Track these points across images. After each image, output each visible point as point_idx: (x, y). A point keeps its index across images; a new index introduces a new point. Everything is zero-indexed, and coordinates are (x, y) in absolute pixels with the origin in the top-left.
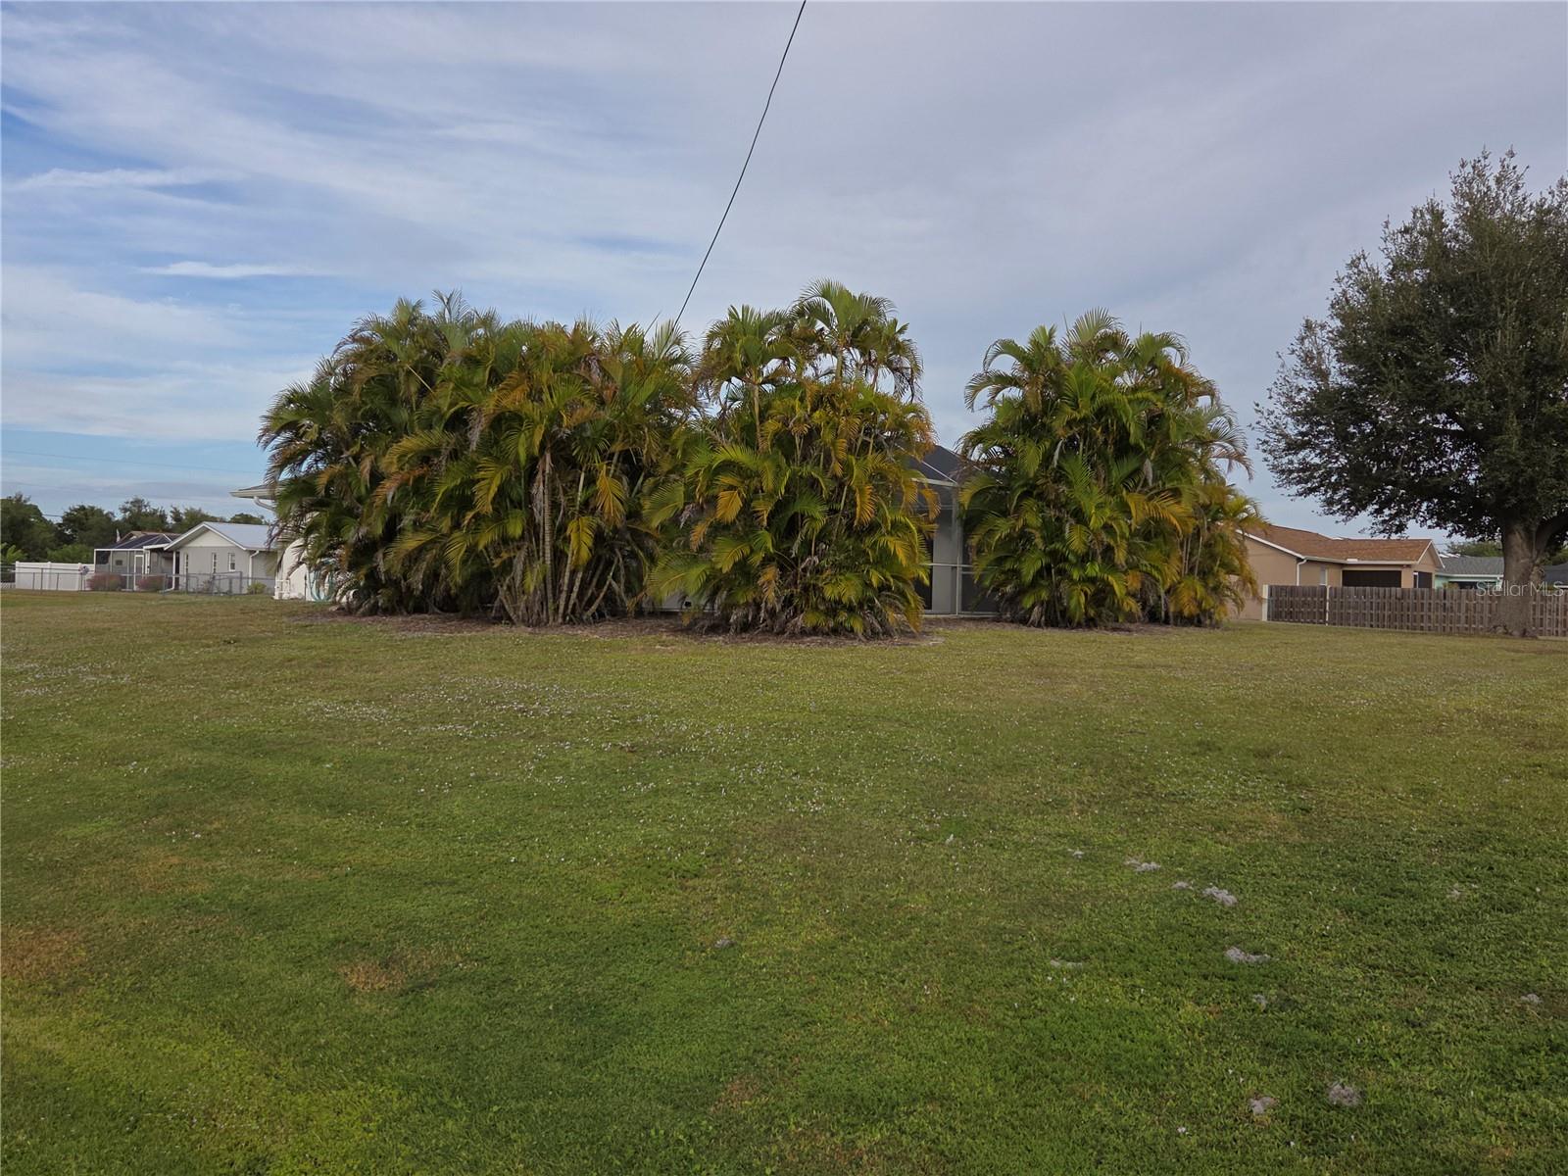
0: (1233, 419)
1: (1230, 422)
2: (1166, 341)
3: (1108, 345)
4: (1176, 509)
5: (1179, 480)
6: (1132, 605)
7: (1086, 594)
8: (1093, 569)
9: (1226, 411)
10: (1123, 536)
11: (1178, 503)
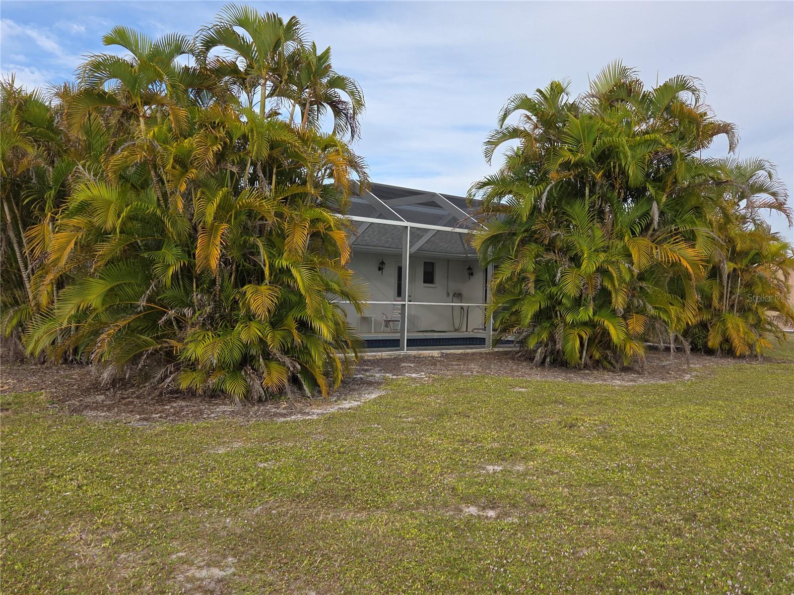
0: (772, 171)
1: (770, 176)
2: (683, 85)
3: (623, 94)
4: (690, 252)
5: (693, 223)
6: (636, 349)
7: (581, 338)
8: (586, 313)
9: (767, 165)
10: (621, 280)
11: (693, 246)
